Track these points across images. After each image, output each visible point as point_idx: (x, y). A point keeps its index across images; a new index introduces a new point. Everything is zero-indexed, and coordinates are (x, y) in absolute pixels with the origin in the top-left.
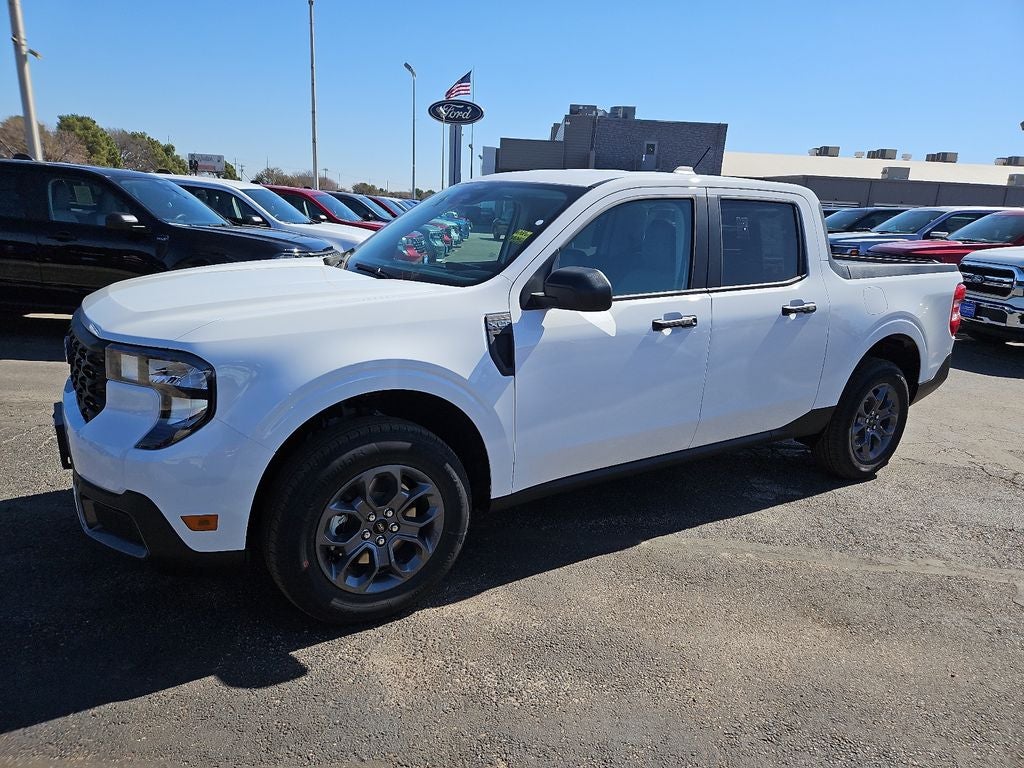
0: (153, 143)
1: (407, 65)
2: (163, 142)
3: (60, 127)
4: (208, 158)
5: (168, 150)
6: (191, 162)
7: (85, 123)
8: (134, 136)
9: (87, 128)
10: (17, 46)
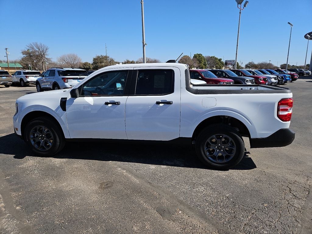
0: (216, 59)
1: (289, 23)
2: (219, 58)
3: (194, 57)
4: (230, 61)
5: (220, 60)
6: (225, 63)
7: (200, 55)
8: (211, 57)
9: (200, 57)
10: (143, 43)
